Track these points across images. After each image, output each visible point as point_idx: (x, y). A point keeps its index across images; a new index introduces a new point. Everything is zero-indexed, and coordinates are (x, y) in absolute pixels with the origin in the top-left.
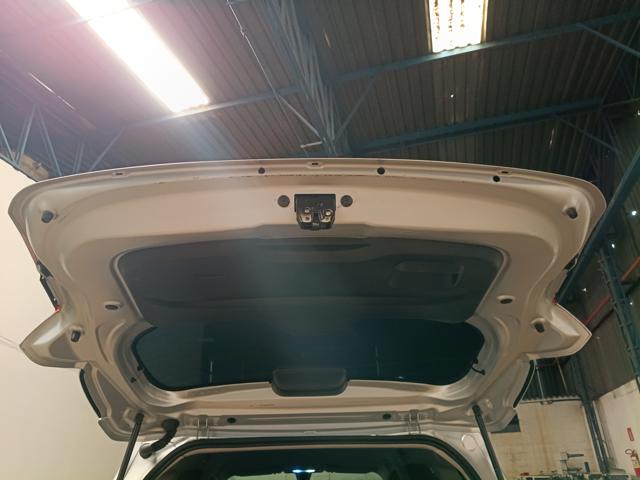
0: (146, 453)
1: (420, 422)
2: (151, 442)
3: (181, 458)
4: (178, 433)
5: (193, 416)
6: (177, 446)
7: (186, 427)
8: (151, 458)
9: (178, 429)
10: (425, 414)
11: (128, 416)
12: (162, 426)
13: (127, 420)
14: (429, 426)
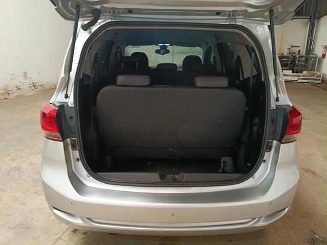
0: (85, 28)
1: (237, 17)
2: (87, 22)
3: (104, 31)
4: (101, 17)
5: (108, 8)
6: (101, 24)
7: (105, 14)
8: (88, 31)
9: (101, 15)
10: (241, 13)
11: (71, 6)
12: (92, 13)
13: (71, 9)
14: (241, 20)
